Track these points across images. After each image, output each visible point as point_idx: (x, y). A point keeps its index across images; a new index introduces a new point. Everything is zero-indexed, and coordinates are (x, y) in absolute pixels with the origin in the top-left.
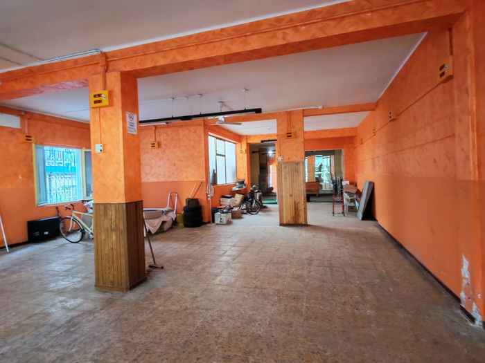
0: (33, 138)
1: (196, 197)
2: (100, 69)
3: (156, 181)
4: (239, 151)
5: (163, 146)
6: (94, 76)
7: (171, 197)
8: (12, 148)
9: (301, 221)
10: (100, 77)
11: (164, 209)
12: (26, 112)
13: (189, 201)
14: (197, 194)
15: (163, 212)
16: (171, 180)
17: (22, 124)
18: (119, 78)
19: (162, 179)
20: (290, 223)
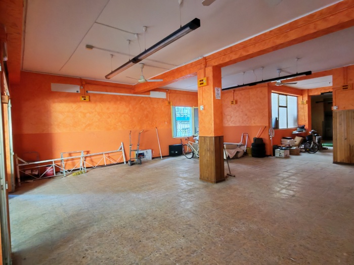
0: (171, 103)
1: (261, 137)
2: (203, 66)
3: (234, 125)
4: (300, 102)
5: (239, 103)
6: (200, 71)
7: (243, 136)
8: (163, 108)
10: (202, 70)
11: (238, 144)
12: (168, 90)
13: (256, 140)
14: (262, 135)
15: (238, 145)
16: (243, 125)
17: (167, 96)
18: (212, 69)
19: (238, 125)
20: (344, 162)
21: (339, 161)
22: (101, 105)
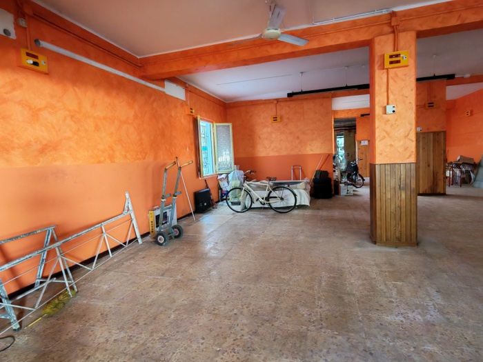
0: (193, 111)
5: (285, 120)
8: (183, 120)
9: (440, 190)
12: (188, 85)
13: (321, 173)
16: (293, 153)
17: (186, 96)
18: (415, 37)
20: (427, 192)
21: (421, 192)
22: (76, 89)
